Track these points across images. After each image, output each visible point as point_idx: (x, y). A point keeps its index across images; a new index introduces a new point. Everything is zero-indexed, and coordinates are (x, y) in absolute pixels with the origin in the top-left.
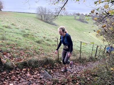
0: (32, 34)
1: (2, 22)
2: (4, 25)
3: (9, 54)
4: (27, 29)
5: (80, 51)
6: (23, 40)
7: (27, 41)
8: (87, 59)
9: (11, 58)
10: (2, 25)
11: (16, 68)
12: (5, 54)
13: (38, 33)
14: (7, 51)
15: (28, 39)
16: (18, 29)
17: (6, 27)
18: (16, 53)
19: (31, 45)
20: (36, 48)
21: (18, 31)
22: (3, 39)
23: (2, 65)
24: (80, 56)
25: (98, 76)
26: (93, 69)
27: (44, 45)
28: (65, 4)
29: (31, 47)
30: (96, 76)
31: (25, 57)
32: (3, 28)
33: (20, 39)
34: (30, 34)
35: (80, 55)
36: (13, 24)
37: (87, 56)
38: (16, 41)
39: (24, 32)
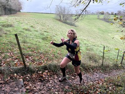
0: (51, 36)
1: (22, 25)
2: (24, 27)
3: (30, 57)
4: (45, 32)
5: (103, 57)
6: (43, 43)
7: (46, 44)
8: (111, 66)
9: (32, 62)
10: (22, 28)
11: (37, 71)
12: (27, 58)
13: (56, 36)
14: (29, 54)
15: (47, 42)
16: (37, 31)
17: (26, 30)
18: (37, 56)
19: (50, 48)
20: (54, 52)
21: (37, 34)
22: (24, 43)
23: (26, 67)
24: (103, 63)
25: (122, 87)
26: (117, 78)
27: (62, 49)
28: (87, 6)
29: (50, 50)
30: (120, 86)
31: (45, 61)
32: (23, 30)
33: (39, 42)
34: (49, 37)
35: (102, 61)
36: (32, 26)
37: (111, 63)
38: (36, 44)
39: (43, 34)
